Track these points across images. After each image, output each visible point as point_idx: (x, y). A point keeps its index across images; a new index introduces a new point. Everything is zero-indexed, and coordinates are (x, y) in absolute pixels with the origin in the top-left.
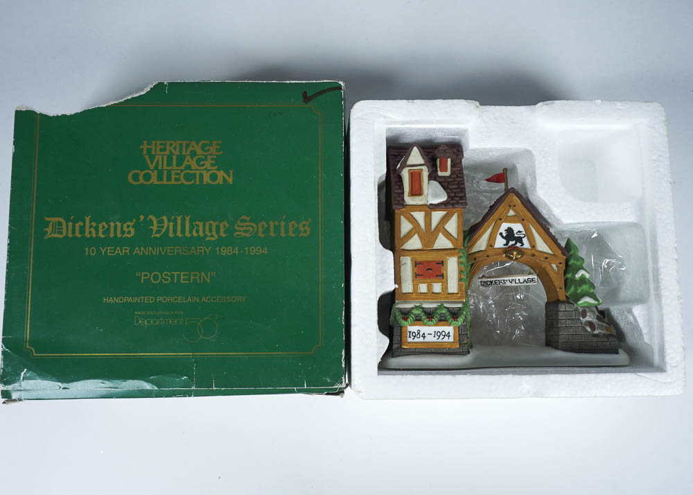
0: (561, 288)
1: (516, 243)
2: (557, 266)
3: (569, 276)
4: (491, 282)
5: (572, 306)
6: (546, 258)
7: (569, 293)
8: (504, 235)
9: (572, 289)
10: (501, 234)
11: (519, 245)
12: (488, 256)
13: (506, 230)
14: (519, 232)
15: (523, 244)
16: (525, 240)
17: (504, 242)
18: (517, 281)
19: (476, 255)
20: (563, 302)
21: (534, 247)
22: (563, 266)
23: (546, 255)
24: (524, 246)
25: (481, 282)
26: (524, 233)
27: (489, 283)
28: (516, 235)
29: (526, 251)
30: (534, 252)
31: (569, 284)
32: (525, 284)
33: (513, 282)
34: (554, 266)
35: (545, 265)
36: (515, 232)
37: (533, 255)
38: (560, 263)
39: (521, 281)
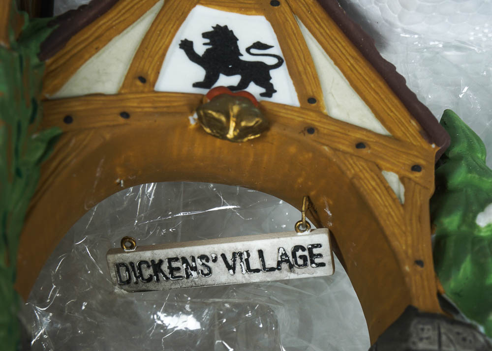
0: (420, 263)
1: (244, 84)
2: (402, 179)
3: (451, 222)
4: (157, 266)
5: (466, 333)
6: (360, 145)
7: (452, 284)
8: (200, 49)
9: (466, 268)
10: (187, 46)
11: (254, 89)
12: (125, 115)
13: (205, 35)
14: (259, 45)
15: (270, 91)
16: (280, 78)
17: (199, 73)
18: (255, 263)
19: (78, 107)
20: (430, 316)
21: (312, 100)
22: (426, 180)
23: (359, 136)
24: (276, 98)
25: (118, 266)
26: (277, 50)
27: (148, 272)
28: (246, 57)
29: (283, 113)
30: (311, 118)
31: (450, 252)
32: (285, 274)
33: (240, 266)
34: (392, 178)
35: (355, 168)
36: (242, 45)
37: (311, 130)
38: (416, 168)
39: (271, 262)
